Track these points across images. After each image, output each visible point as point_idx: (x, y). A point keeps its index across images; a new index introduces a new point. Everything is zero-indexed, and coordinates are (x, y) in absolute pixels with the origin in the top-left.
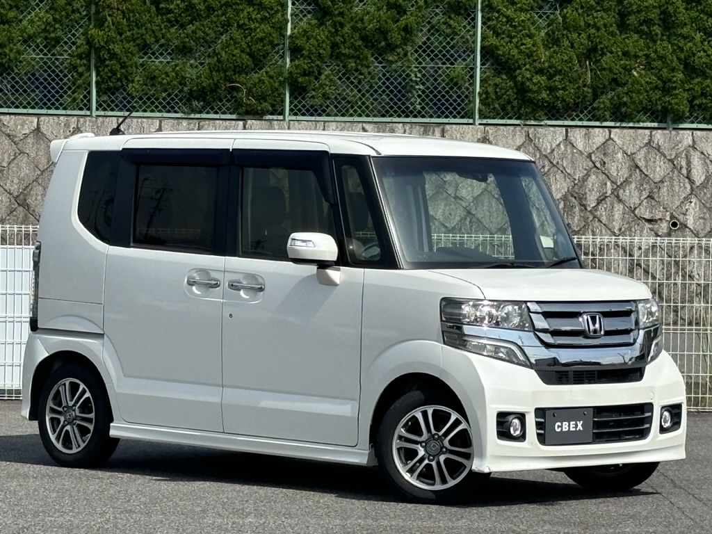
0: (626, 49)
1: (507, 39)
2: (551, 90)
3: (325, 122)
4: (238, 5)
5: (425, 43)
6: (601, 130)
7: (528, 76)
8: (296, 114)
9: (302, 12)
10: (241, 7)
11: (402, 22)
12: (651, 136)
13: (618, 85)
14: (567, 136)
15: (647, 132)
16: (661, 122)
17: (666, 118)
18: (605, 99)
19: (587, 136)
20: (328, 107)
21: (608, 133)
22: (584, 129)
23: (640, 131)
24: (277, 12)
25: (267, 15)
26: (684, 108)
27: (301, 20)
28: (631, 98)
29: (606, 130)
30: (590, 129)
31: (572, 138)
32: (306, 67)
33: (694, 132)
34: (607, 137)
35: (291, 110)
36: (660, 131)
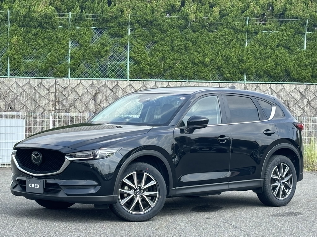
0: (174, 57)
1: (137, 54)
2: (151, 70)
3: (81, 79)
4: (54, 43)
5: (112, 55)
6: (166, 82)
7: (144, 66)
8: (72, 77)
9: (74, 46)
10: (55, 44)
11: (105, 49)
12: (181, 84)
13: (172, 68)
14: (155, 84)
15: (180, 83)
16: (185, 80)
17: (186, 78)
18: (168, 73)
19: (162, 84)
20: (82, 75)
21: (168, 83)
22: (161, 82)
23: (178, 82)
24: (66, 46)
25: (63, 47)
26: (192, 75)
27: (74, 48)
28: (176, 72)
29: (168, 82)
30: (163, 82)
31: (157, 85)
32: (75, 63)
33: (195, 83)
34: (168, 84)
35: (71, 76)
36: (184, 82)
